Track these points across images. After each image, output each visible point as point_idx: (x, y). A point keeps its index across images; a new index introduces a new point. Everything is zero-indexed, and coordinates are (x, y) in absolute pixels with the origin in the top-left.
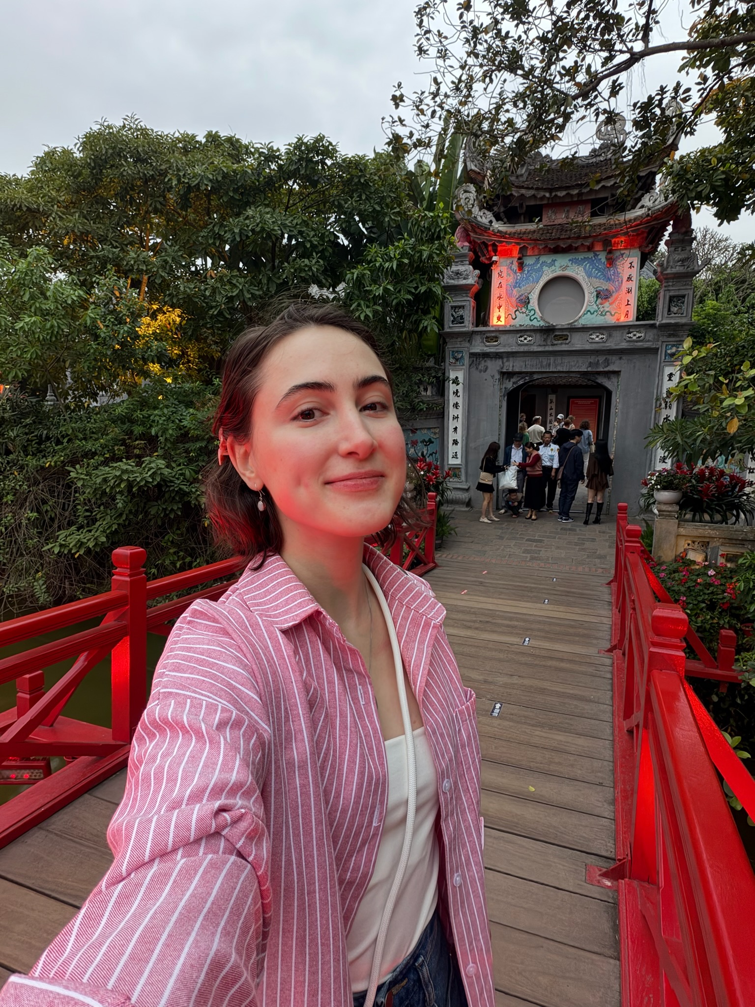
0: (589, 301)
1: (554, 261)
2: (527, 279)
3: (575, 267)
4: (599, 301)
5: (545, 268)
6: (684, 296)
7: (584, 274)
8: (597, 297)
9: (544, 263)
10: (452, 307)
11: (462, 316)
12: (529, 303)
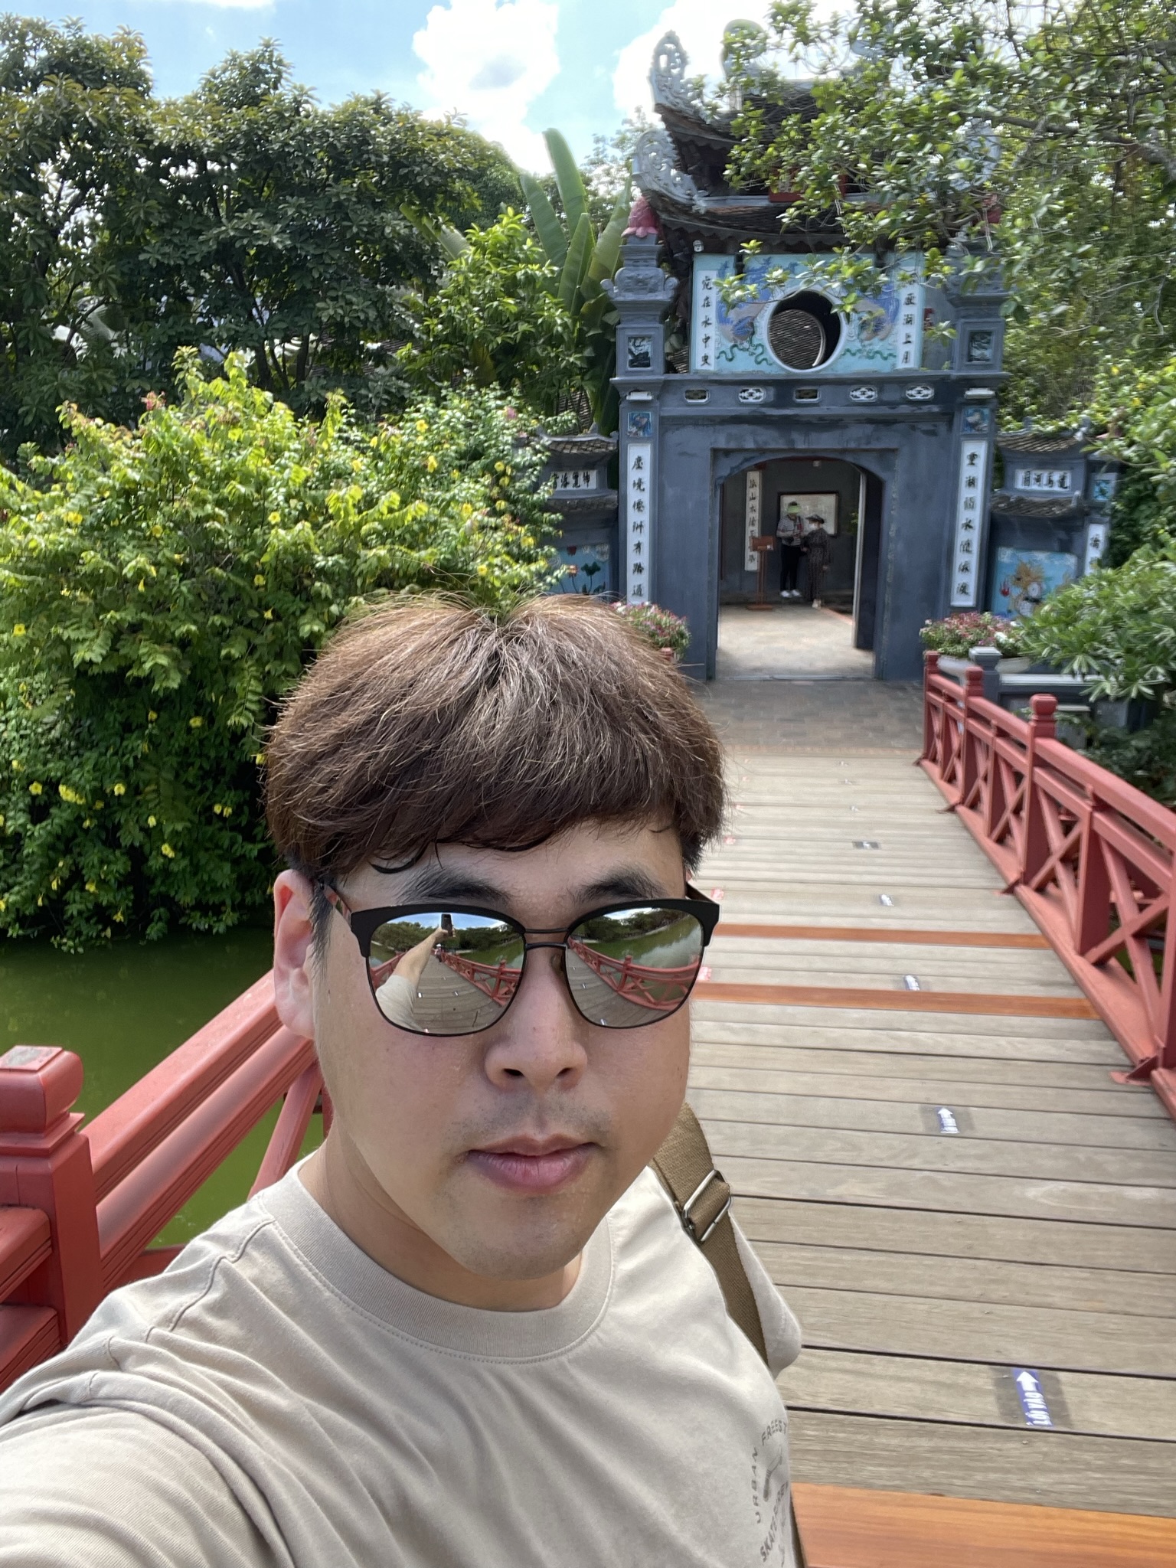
0: (848, 335)
1: (793, 265)
4: (864, 335)
6: (989, 333)
7: (840, 290)
8: (861, 328)
10: (630, 338)
11: (647, 353)
12: (753, 333)
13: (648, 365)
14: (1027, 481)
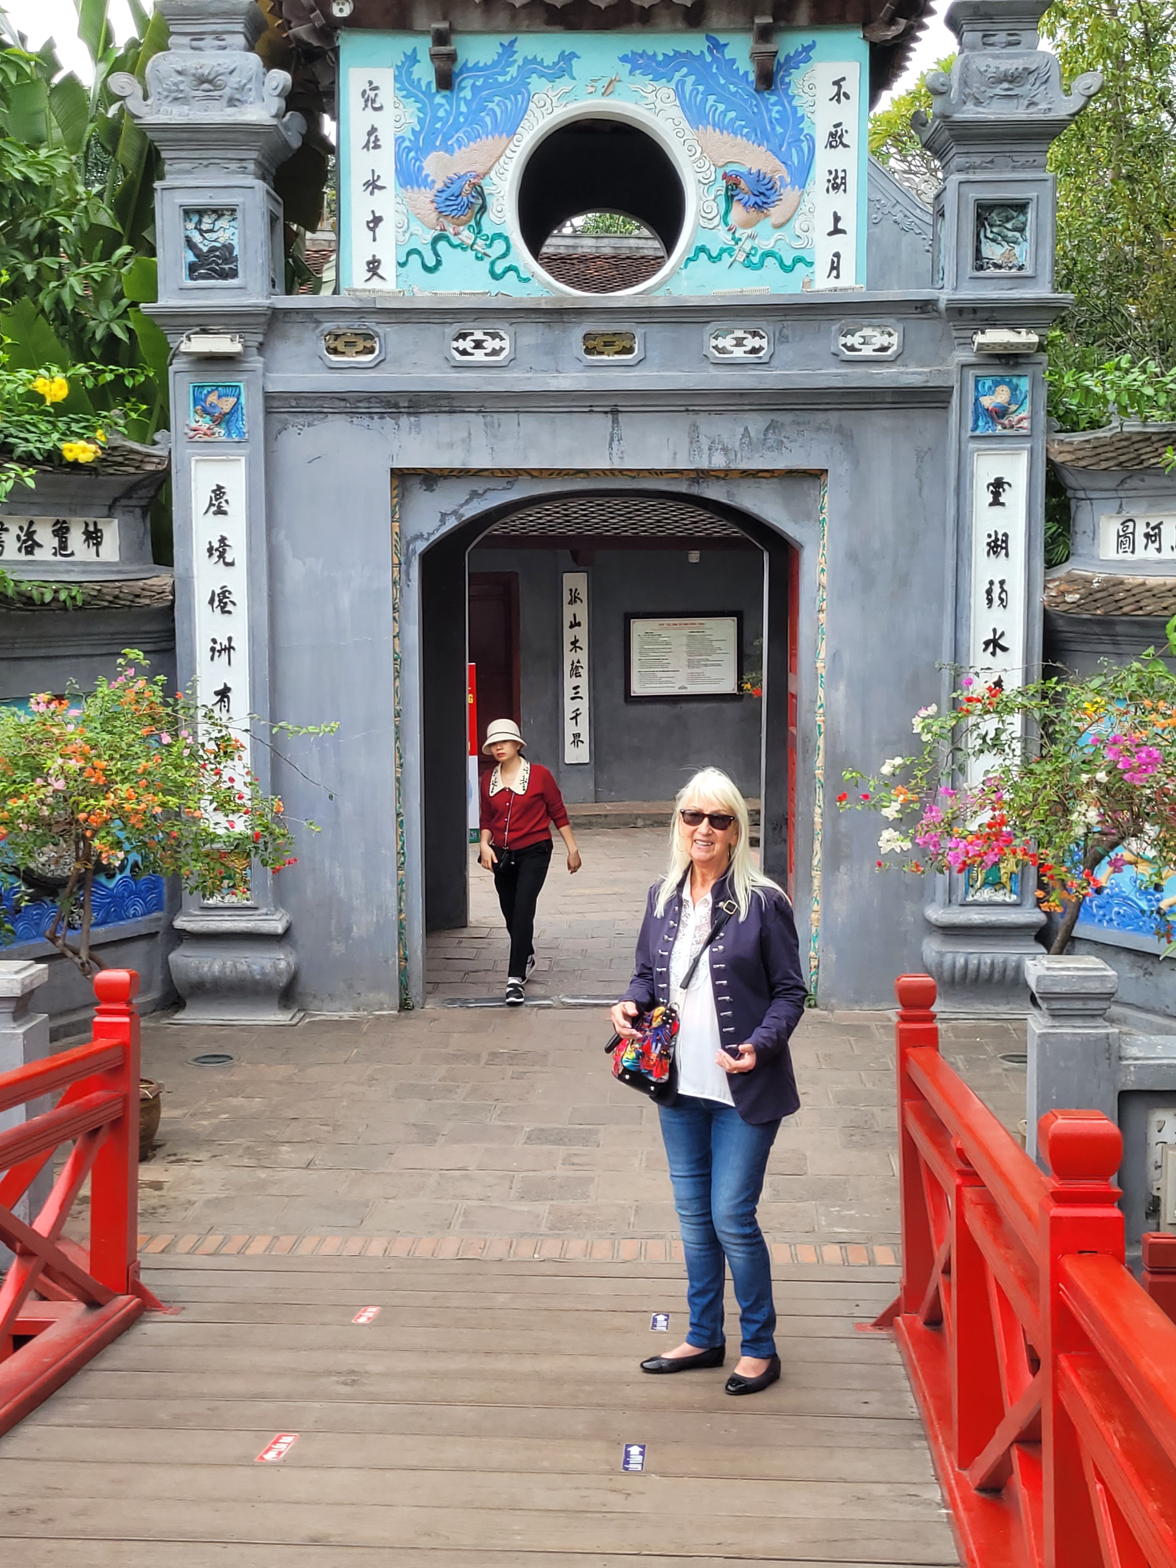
0: (701, 214)
1: (568, 58)
2: (474, 118)
3: (643, 83)
4: (737, 212)
5: (536, 83)
6: (1021, 207)
7: (677, 112)
8: (730, 199)
9: (532, 66)
10: (187, 213)
11: (229, 248)
12: (483, 208)
13: (234, 274)
14: (1125, 539)
